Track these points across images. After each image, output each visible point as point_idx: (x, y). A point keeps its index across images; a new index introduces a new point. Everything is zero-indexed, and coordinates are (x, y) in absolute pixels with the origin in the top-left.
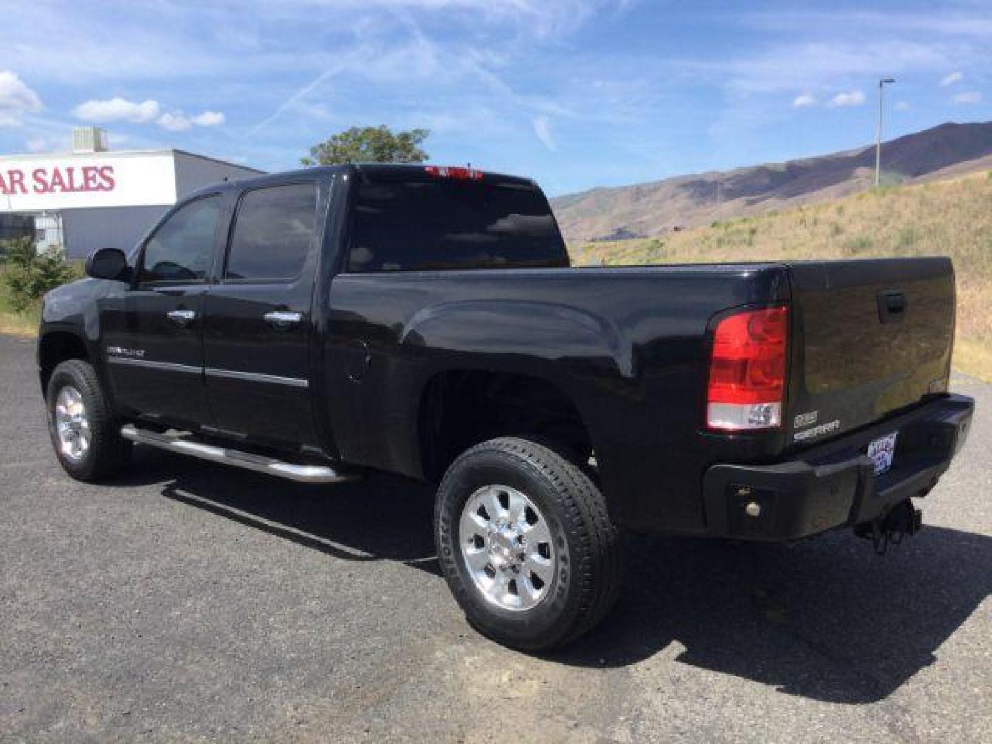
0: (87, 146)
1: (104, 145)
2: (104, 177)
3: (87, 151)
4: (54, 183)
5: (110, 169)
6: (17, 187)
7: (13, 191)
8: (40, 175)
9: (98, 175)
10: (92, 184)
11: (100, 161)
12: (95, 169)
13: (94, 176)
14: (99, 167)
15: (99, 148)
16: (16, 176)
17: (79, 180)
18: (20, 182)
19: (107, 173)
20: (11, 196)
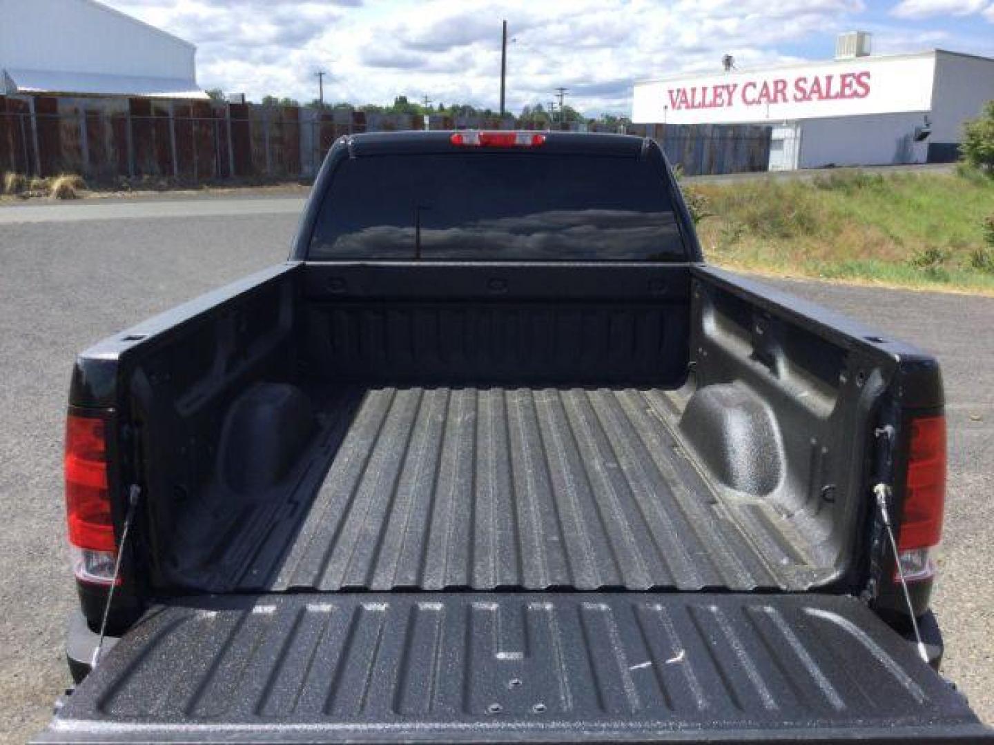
0: (849, 52)
1: (866, 50)
2: (860, 83)
3: (848, 57)
4: (812, 91)
5: (867, 74)
6: (780, 96)
7: (775, 100)
8: (801, 84)
9: (854, 82)
10: (848, 91)
11: (858, 66)
12: (853, 75)
13: (851, 82)
14: (857, 73)
15: (861, 53)
16: (780, 86)
17: (836, 87)
18: (783, 92)
19: (864, 79)
20: (772, 106)
